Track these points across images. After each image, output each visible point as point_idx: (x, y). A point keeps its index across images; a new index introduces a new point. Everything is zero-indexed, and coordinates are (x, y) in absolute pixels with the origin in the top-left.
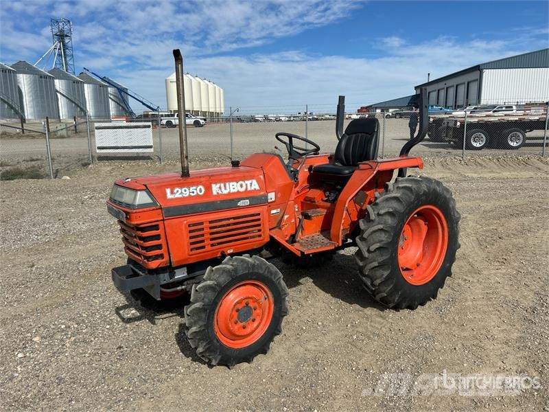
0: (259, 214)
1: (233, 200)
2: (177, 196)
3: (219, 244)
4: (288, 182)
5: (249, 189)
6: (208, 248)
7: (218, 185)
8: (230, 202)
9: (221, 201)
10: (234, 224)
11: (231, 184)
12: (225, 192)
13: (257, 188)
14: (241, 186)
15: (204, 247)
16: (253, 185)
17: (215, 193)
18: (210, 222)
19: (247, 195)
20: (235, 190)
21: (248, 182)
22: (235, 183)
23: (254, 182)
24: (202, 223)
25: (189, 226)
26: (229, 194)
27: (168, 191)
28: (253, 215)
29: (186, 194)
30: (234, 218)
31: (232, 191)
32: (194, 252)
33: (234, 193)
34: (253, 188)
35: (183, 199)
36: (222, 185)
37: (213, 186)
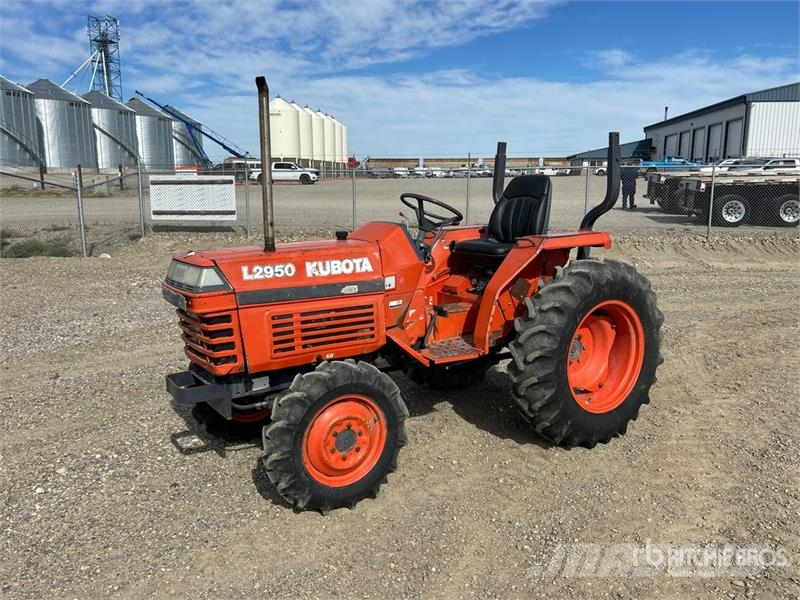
0: (371, 306)
1: (334, 285)
2: (258, 276)
3: (314, 345)
4: (415, 262)
5: (358, 270)
6: (299, 350)
7: (315, 264)
8: (331, 288)
9: (318, 286)
10: (337, 318)
11: (333, 262)
12: (324, 273)
13: (370, 269)
14: (347, 266)
15: (293, 348)
16: (364, 265)
17: (309, 274)
18: (303, 314)
19: (354, 278)
20: (339, 272)
21: (357, 261)
22: (338, 262)
23: (366, 261)
24: (291, 316)
25: (273, 318)
26: (330, 276)
27: (245, 269)
28: (363, 307)
29: (270, 274)
30: (336, 310)
31: (334, 272)
32: (279, 354)
33: (335, 276)
34: (363, 270)
35: (265, 281)
36: (320, 264)
37: (308, 265)
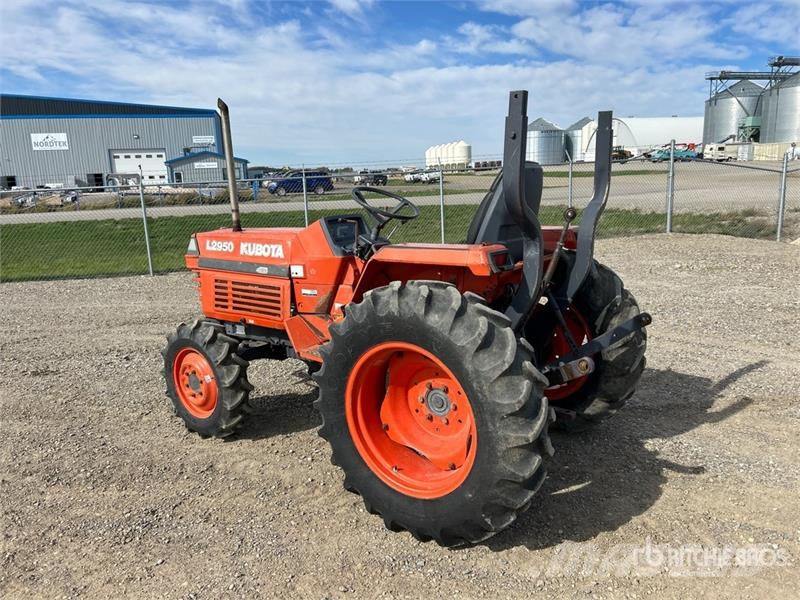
0: (279, 289)
1: (252, 264)
2: (214, 249)
5: (273, 255)
6: (230, 309)
7: (246, 245)
8: (249, 266)
9: (243, 263)
10: (261, 293)
11: (258, 245)
12: (251, 254)
13: (282, 256)
14: (266, 250)
15: (226, 307)
16: (278, 251)
17: (242, 252)
18: (233, 283)
19: (268, 262)
20: (259, 254)
21: (273, 247)
22: (260, 246)
23: (280, 248)
24: (226, 282)
25: (216, 281)
26: (254, 257)
27: (208, 242)
28: (274, 288)
29: (220, 249)
30: (260, 286)
31: (257, 254)
32: (219, 308)
33: (257, 257)
34: (277, 256)
35: (217, 253)
36: (250, 245)
37: (242, 244)
